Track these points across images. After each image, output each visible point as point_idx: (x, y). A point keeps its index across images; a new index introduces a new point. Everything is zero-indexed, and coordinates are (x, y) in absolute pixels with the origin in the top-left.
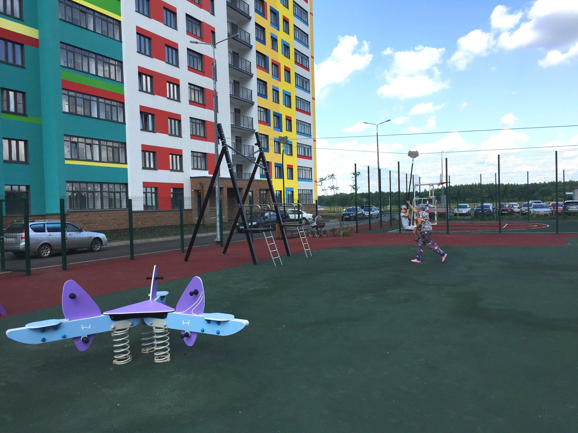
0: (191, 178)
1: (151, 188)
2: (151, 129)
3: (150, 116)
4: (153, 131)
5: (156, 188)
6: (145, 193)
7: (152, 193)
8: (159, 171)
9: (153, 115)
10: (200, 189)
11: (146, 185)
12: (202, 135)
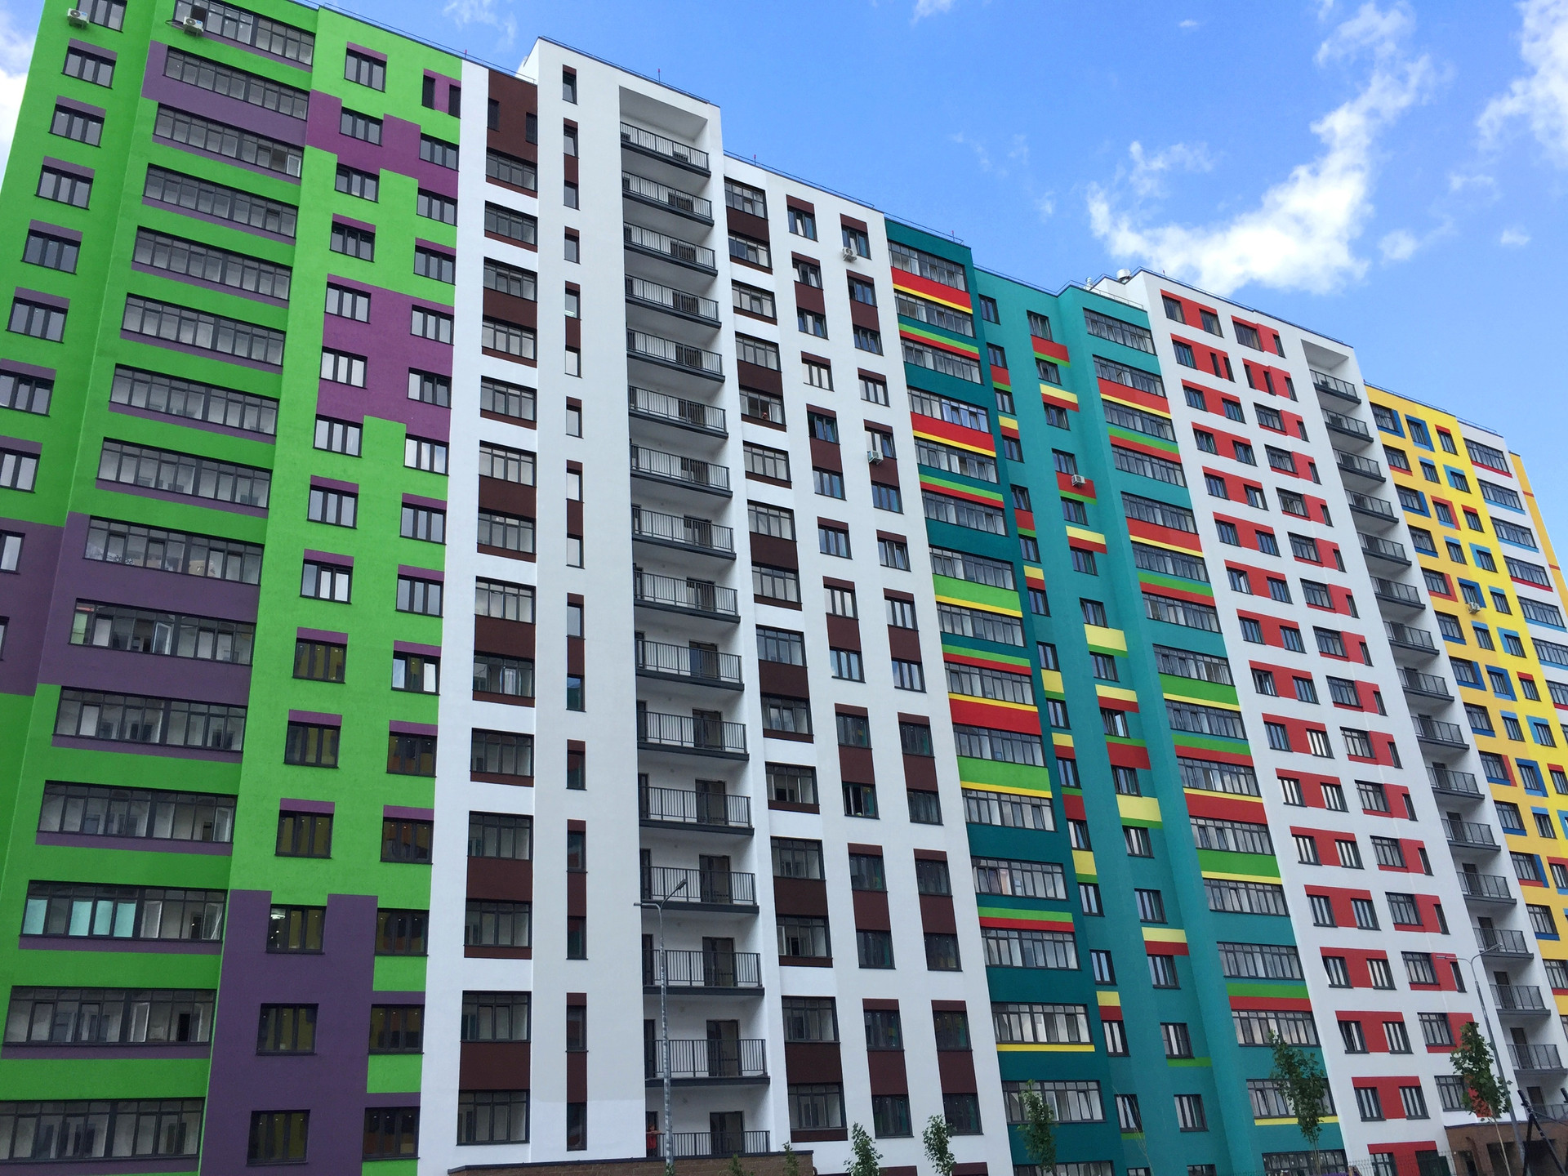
0: (1446, 1128)
1: (1382, 1154)
2: (1359, 1048)
3: (1353, 1025)
4: (1364, 1051)
5: (1390, 1155)
6: (1375, 1164)
7: (1385, 1164)
8: (1389, 1121)
9: (1357, 1023)
10: (1470, 1149)
11: (1374, 1149)
12: (1446, 1041)
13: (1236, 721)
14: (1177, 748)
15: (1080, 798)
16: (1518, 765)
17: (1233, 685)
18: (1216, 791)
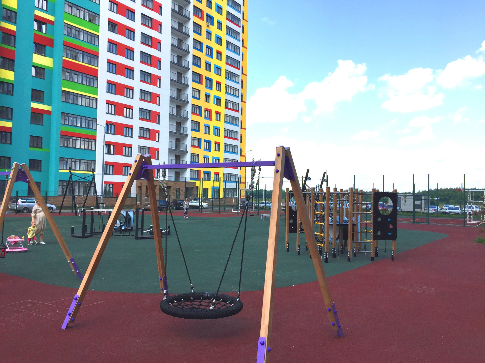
1: (110, 184)
2: (112, 153)
6: (106, 187)
7: (110, 187)
8: (115, 175)
10: (141, 186)
11: (106, 183)
13: (96, 38)
14: (64, 42)
15: (14, 51)
16: (206, 47)
17: (99, 25)
18: (79, 61)
